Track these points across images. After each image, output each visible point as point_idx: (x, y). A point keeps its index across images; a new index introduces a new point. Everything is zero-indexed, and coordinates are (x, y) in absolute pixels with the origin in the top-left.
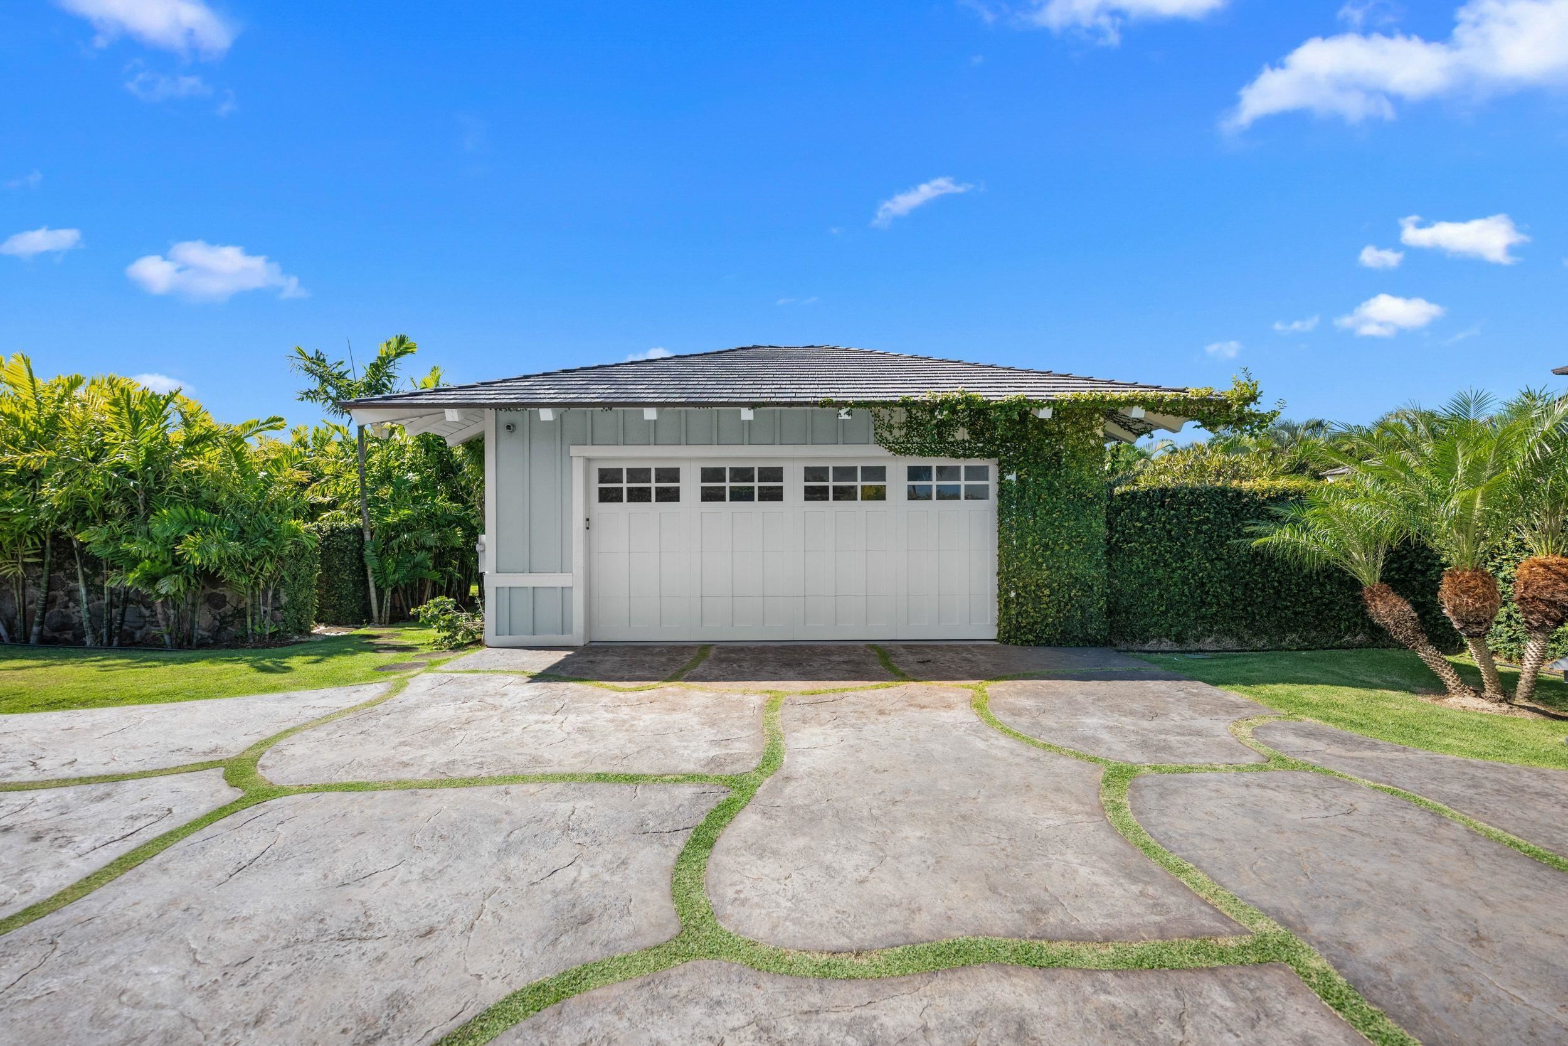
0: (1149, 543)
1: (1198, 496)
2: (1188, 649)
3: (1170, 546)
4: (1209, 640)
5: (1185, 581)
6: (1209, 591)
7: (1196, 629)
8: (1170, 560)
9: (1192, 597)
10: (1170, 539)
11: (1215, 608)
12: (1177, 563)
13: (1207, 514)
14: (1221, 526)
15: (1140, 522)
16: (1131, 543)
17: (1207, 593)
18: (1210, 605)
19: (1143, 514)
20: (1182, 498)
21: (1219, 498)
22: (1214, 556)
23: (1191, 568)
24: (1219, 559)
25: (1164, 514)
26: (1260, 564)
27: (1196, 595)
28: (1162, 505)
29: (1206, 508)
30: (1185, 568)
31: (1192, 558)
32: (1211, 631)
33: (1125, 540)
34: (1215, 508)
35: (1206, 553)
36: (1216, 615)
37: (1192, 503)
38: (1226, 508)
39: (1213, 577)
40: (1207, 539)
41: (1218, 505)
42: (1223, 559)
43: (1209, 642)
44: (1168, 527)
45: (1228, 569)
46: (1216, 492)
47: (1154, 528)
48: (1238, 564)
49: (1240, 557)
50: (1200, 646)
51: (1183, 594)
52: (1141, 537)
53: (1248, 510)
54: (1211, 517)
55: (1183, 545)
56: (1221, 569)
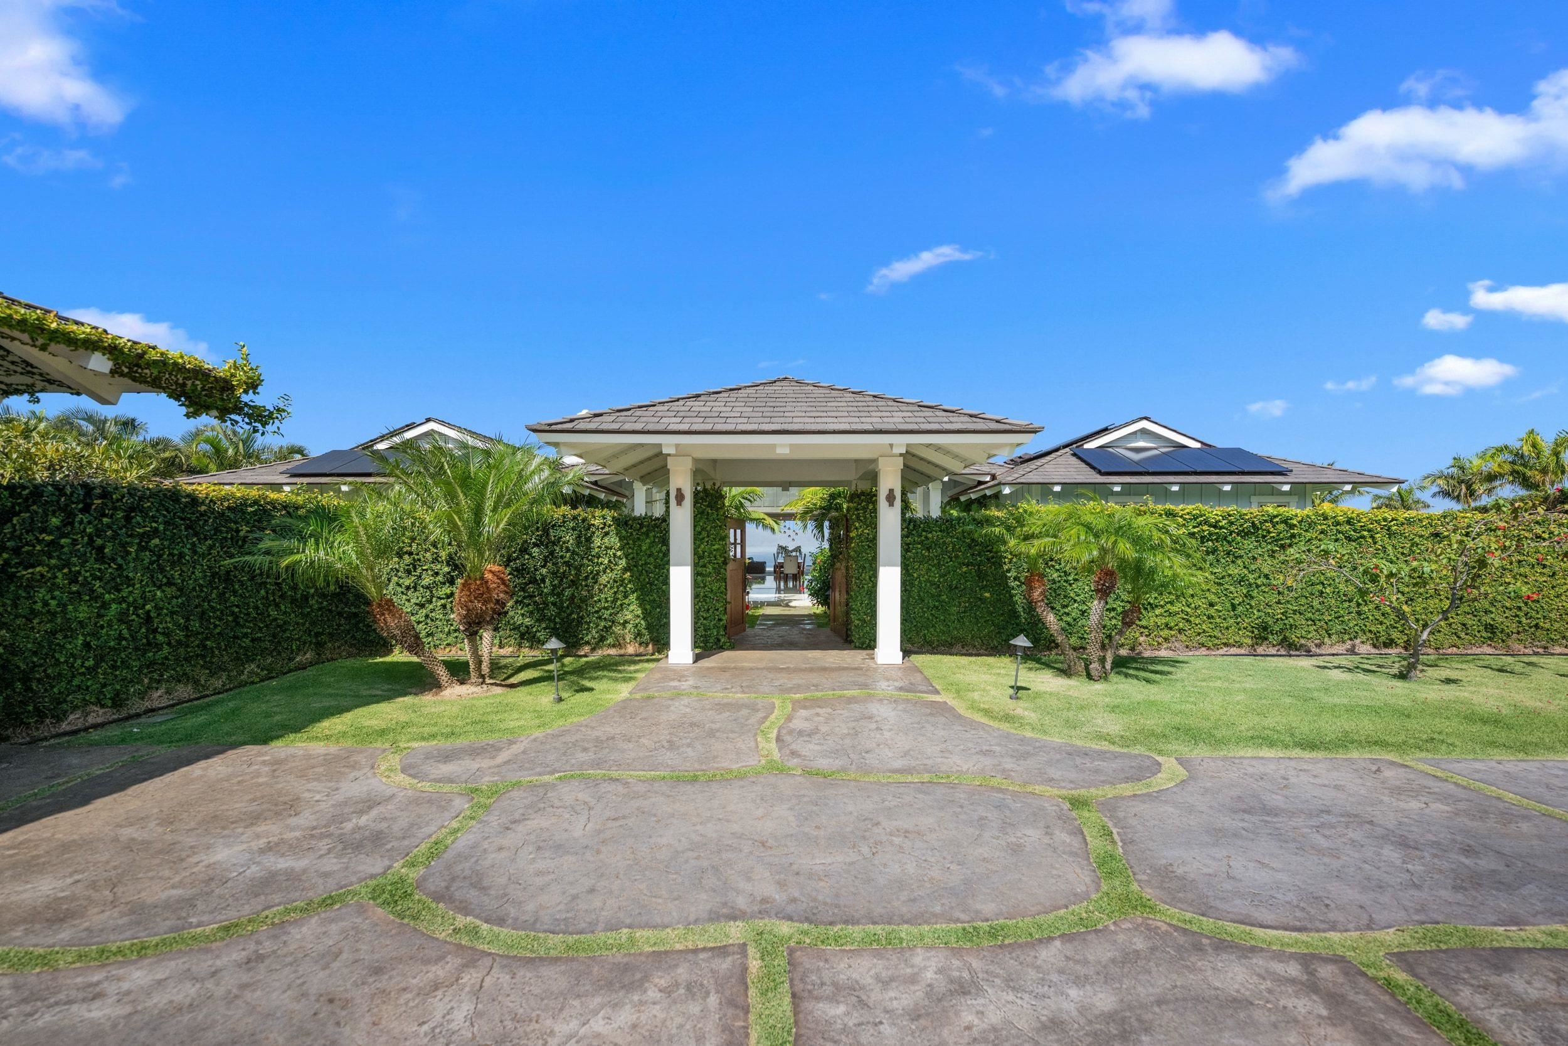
0: (64, 566)
1: (141, 498)
2: (132, 712)
3: (100, 570)
4: (159, 693)
5: (122, 618)
6: (158, 627)
7: (140, 682)
8: (101, 590)
9: (134, 639)
10: (101, 557)
11: (166, 650)
12: (109, 593)
13: (154, 525)
14: (172, 540)
15: (50, 534)
16: (33, 566)
17: (155, 631)
18: (159, 647)
19: (55, 521)
20: (118, 500)
21: (169, 504)
22: (165, 580)
23: (131, 599)
24: (170, 584)
25: (89, 523)
26: (217, 588)
27: (139, 636)
28: (86, 509)
29: (153, 517)
30: (124, 600)
31: (133, 585)
32: (159, 682)
33: (20, 564)
34: (165, 516)
35: (152, 577)
36: (166, 658)
37: (132, 509)
38: (179, 517)
39: (162, 609)
40: (154, 558)
41: (169, 512)
42: (174, 584)
43: (158, 697)
44: (99, 542)
45: (180, 596)
46: (165, 495)
47: (75, 542)
48: (194, 589)
49: (195, 580)
50: (147, 704)
51: (121, 637)
52: (50, 557)
53: (206, 521)
54: (161, 528)
55: (120, 567)
56: (173, 597)
